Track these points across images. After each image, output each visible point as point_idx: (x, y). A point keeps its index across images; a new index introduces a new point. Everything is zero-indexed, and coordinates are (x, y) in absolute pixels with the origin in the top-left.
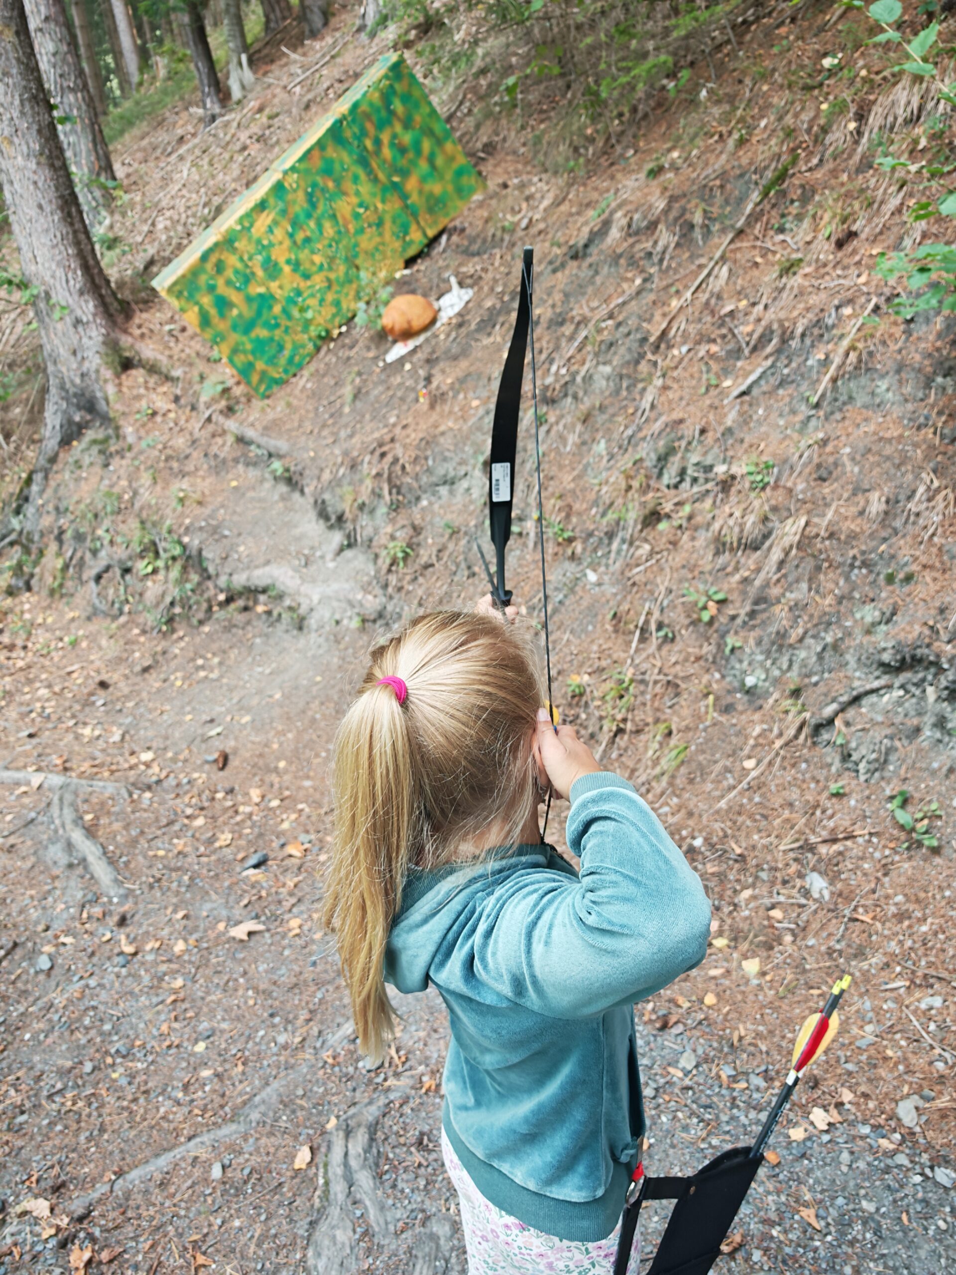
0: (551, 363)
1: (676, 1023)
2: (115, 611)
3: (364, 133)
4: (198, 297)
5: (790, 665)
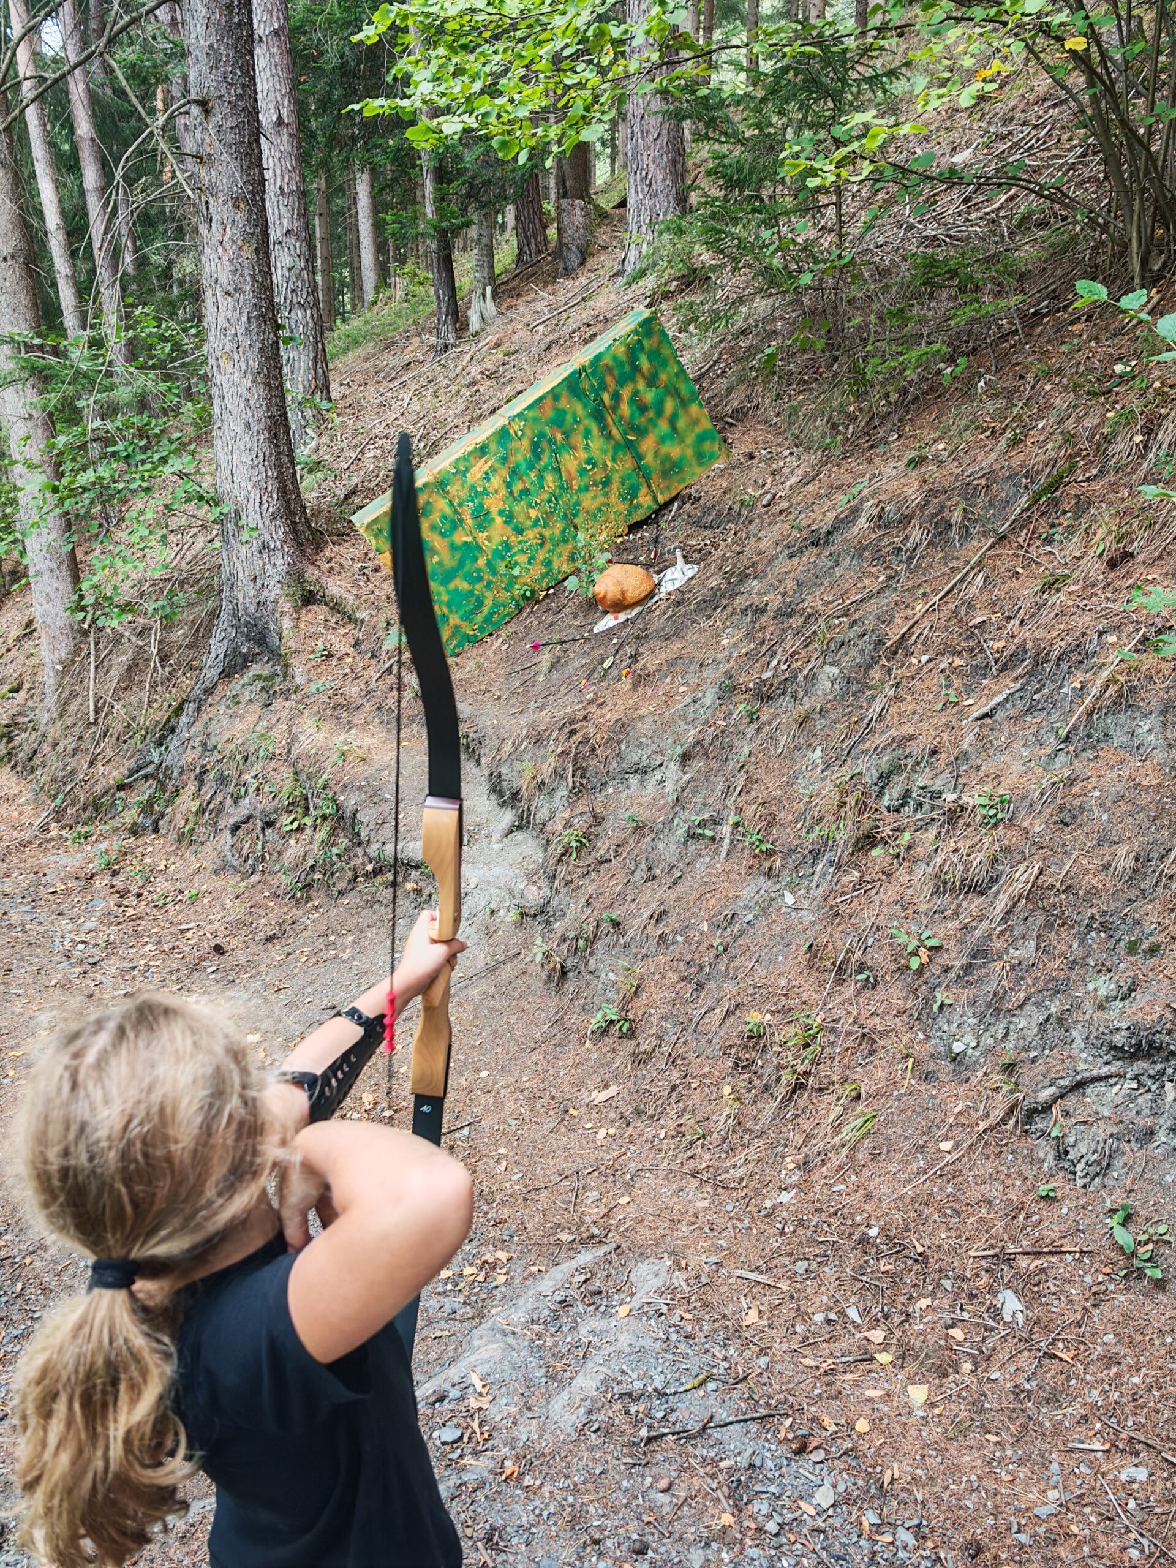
0: (772, 657)
1: (816, 1448)
2: (248, 868)
3: (603, 386)
5: (1006, 1035)
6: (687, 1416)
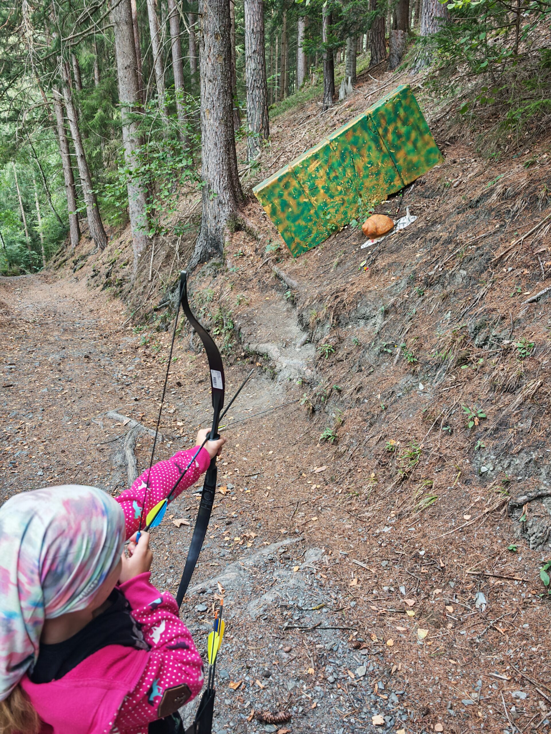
0: (436, 264)
1: (365, 648)
2: (198, 350)
3: (379, 125)
4: (272, 199)
5: (509, 466)
6: (309, 621)
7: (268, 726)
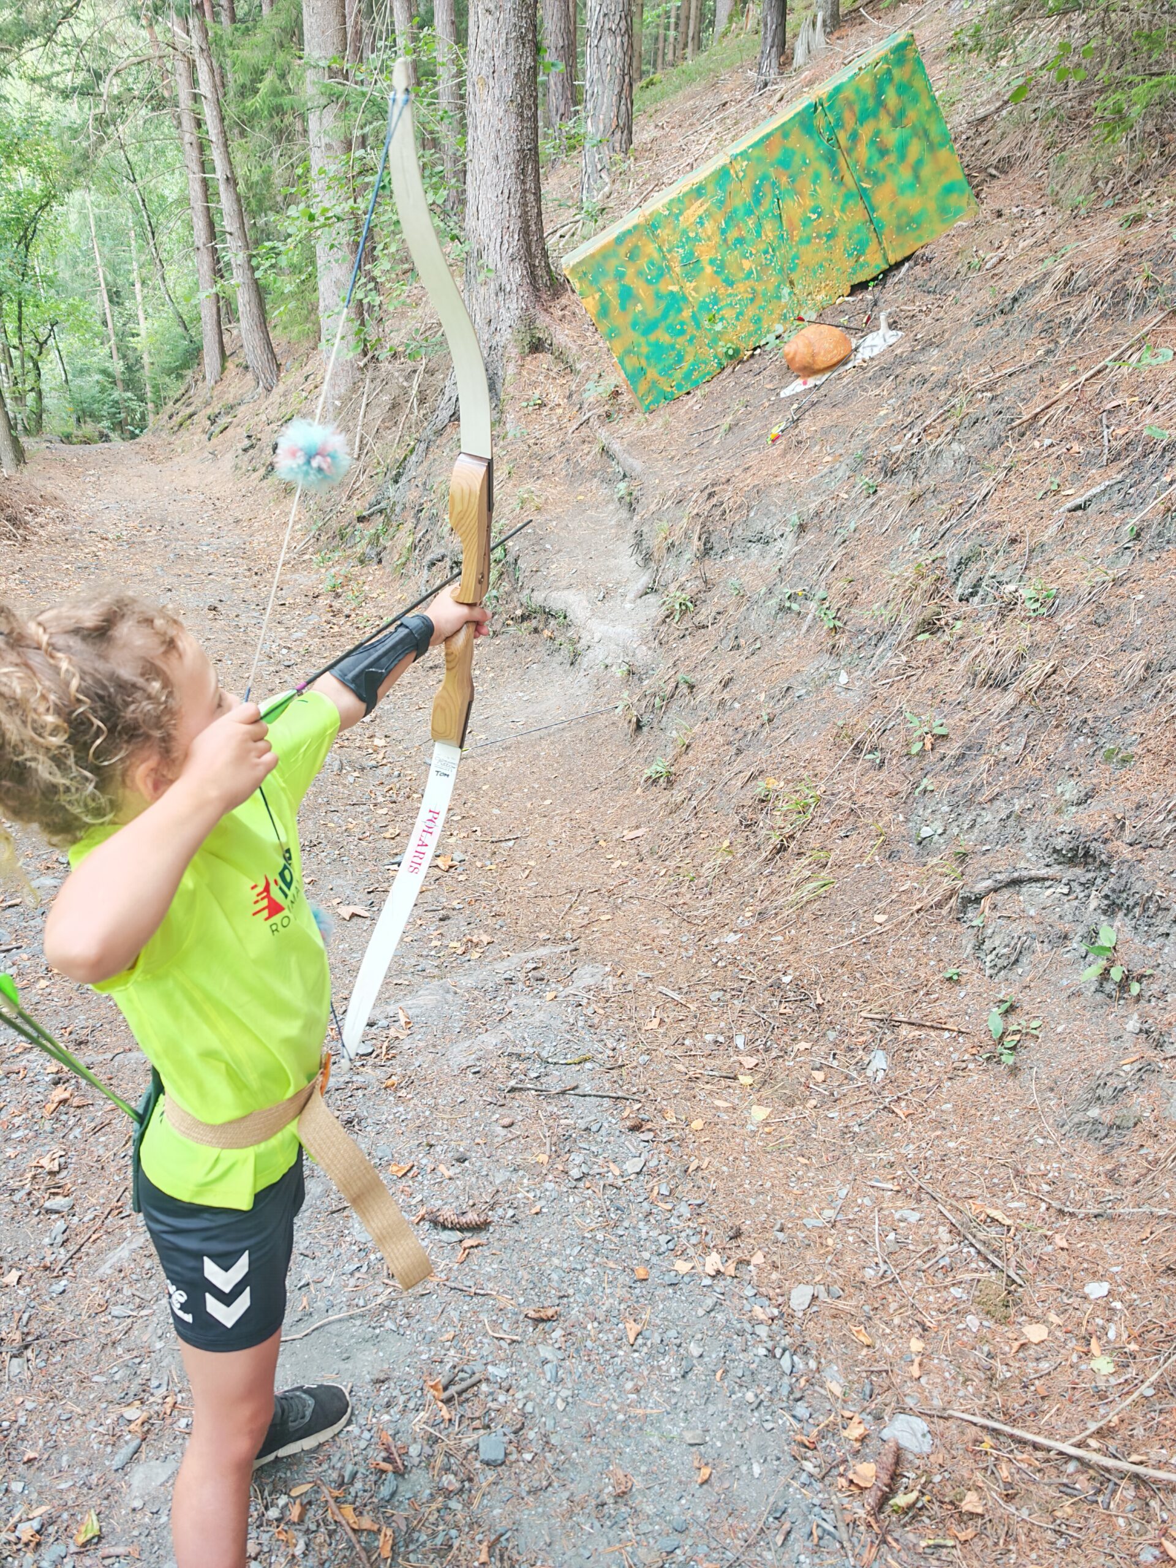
0: (910, 429)
1: (650, 1130)
3: (840, 123)
4: (602, 283)
5: (973, 826)
6: (554, 1082)
7: (447, 1232)
